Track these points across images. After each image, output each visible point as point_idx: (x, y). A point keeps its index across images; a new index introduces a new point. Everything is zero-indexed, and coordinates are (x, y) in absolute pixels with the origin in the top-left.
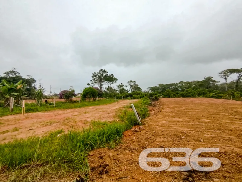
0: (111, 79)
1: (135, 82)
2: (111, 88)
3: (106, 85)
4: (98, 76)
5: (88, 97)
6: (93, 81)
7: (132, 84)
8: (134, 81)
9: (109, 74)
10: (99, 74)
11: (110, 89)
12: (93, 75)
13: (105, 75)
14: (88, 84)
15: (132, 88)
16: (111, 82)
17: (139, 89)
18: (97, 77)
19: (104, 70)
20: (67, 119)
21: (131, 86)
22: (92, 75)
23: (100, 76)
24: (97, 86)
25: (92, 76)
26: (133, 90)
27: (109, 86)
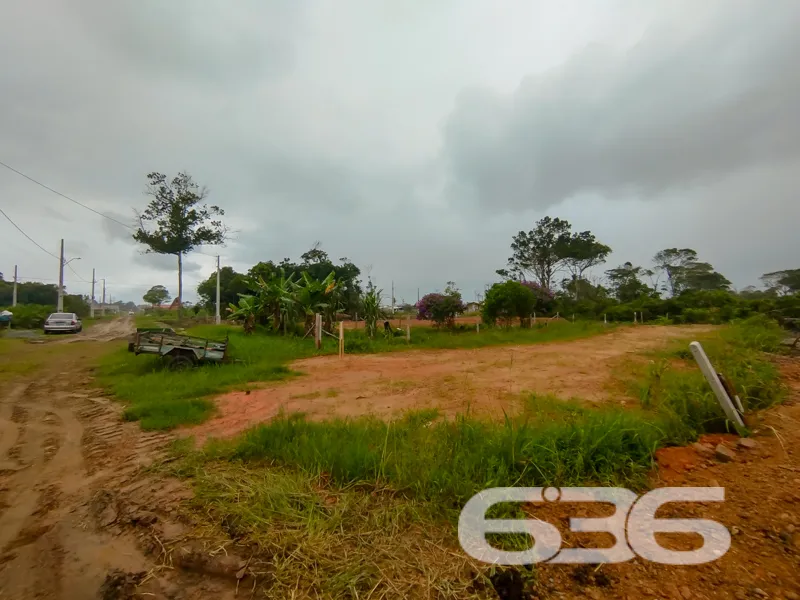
0: (585, 249)
1: (694, 253)
2: (584, 283)
3: (561, 273)
4: (536, 243)
5: (504, 315)
6: (516, 260)
7: (676, 262)
8: (688, 251)
9: (575, 231)
10: (537, 237)
11: (578, 284)
12: (517, 241)
13: (561, 238)
14: (501, 272)
15: (680, 280)
16: (585, 262)
17: (717, 280)
18: (532, 246)
19: (557, 220)
20: (446, 380)
21: (673, 270)
22: (513, 241)
23: (542, 242)
24: (530, 276)
25: (513, 245)
26: (682, 287)
27: (574, 277)
